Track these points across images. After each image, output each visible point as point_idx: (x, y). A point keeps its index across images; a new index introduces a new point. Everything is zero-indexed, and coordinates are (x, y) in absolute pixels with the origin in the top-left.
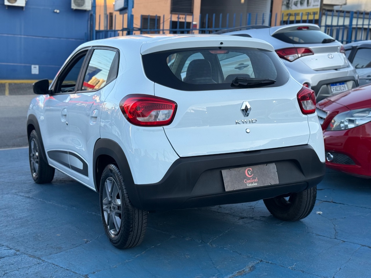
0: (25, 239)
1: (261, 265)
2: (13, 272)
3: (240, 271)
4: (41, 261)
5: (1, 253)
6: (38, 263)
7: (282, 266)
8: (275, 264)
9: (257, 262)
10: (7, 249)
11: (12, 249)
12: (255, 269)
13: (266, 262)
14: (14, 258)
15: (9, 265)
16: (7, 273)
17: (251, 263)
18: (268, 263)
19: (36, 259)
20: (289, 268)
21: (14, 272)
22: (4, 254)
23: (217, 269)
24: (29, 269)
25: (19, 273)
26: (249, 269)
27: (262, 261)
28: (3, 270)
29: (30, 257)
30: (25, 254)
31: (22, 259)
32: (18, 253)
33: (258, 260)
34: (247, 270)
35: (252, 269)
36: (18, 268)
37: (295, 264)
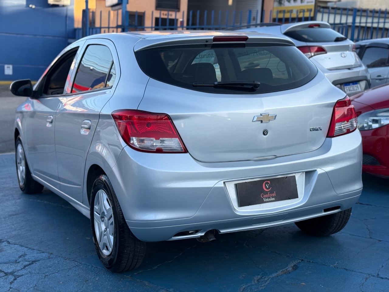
0: (55, 243)
1: (303, 264)
2: (53, 274)
3: (283, 270)
4: (79, 263)
5: (35, 256)
6: (76, 265)
7: (324, 265)
8: (317, 263)
9: (298, 261)
10: (39, 252)
11: (45, 252)
12: (298, 268)
13: (307, 261)
14: (50, 261)
15: (47, 268)
16: (47, 275)
17: (293, 262)
18: (310, 262)
19: (73, 262)
20: (331, 266)
21: (55, 274)
22: (37, 257)
23: (260, 268)
24: (68, 271)
25: (60, 275)
26: (292, 268)
27: (302, 260)
28: (42, 272)
29: (66, 259)
30: (59, 257)
31: (58, 262)
32: (52, 256)
33: (299, 259)
34: (290, 269)
35: (294, 268)
36: (57, 270)
37: (337, 262)
